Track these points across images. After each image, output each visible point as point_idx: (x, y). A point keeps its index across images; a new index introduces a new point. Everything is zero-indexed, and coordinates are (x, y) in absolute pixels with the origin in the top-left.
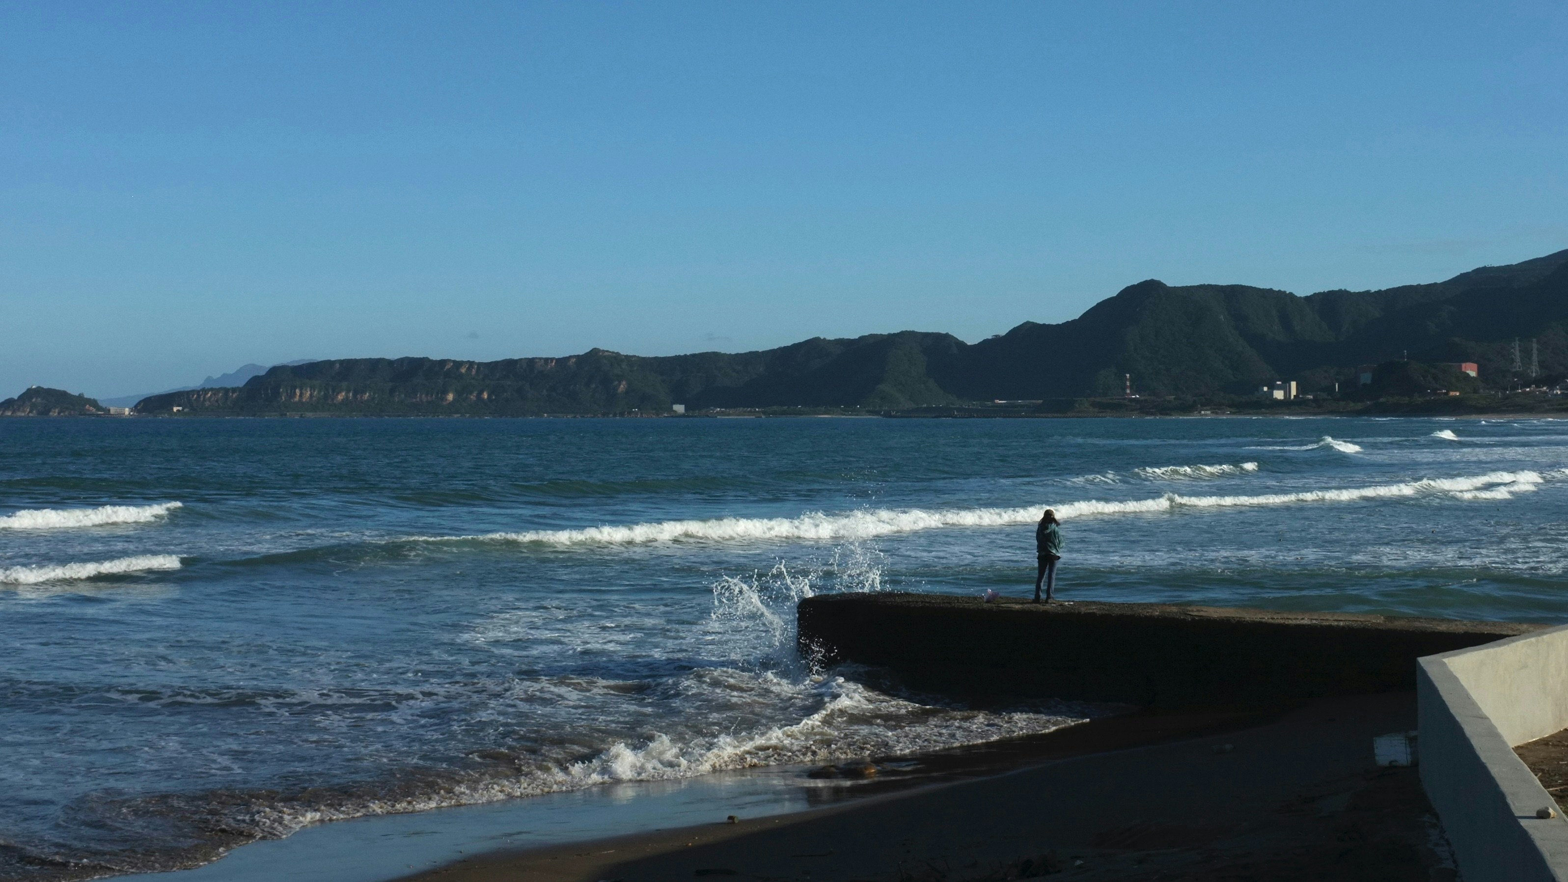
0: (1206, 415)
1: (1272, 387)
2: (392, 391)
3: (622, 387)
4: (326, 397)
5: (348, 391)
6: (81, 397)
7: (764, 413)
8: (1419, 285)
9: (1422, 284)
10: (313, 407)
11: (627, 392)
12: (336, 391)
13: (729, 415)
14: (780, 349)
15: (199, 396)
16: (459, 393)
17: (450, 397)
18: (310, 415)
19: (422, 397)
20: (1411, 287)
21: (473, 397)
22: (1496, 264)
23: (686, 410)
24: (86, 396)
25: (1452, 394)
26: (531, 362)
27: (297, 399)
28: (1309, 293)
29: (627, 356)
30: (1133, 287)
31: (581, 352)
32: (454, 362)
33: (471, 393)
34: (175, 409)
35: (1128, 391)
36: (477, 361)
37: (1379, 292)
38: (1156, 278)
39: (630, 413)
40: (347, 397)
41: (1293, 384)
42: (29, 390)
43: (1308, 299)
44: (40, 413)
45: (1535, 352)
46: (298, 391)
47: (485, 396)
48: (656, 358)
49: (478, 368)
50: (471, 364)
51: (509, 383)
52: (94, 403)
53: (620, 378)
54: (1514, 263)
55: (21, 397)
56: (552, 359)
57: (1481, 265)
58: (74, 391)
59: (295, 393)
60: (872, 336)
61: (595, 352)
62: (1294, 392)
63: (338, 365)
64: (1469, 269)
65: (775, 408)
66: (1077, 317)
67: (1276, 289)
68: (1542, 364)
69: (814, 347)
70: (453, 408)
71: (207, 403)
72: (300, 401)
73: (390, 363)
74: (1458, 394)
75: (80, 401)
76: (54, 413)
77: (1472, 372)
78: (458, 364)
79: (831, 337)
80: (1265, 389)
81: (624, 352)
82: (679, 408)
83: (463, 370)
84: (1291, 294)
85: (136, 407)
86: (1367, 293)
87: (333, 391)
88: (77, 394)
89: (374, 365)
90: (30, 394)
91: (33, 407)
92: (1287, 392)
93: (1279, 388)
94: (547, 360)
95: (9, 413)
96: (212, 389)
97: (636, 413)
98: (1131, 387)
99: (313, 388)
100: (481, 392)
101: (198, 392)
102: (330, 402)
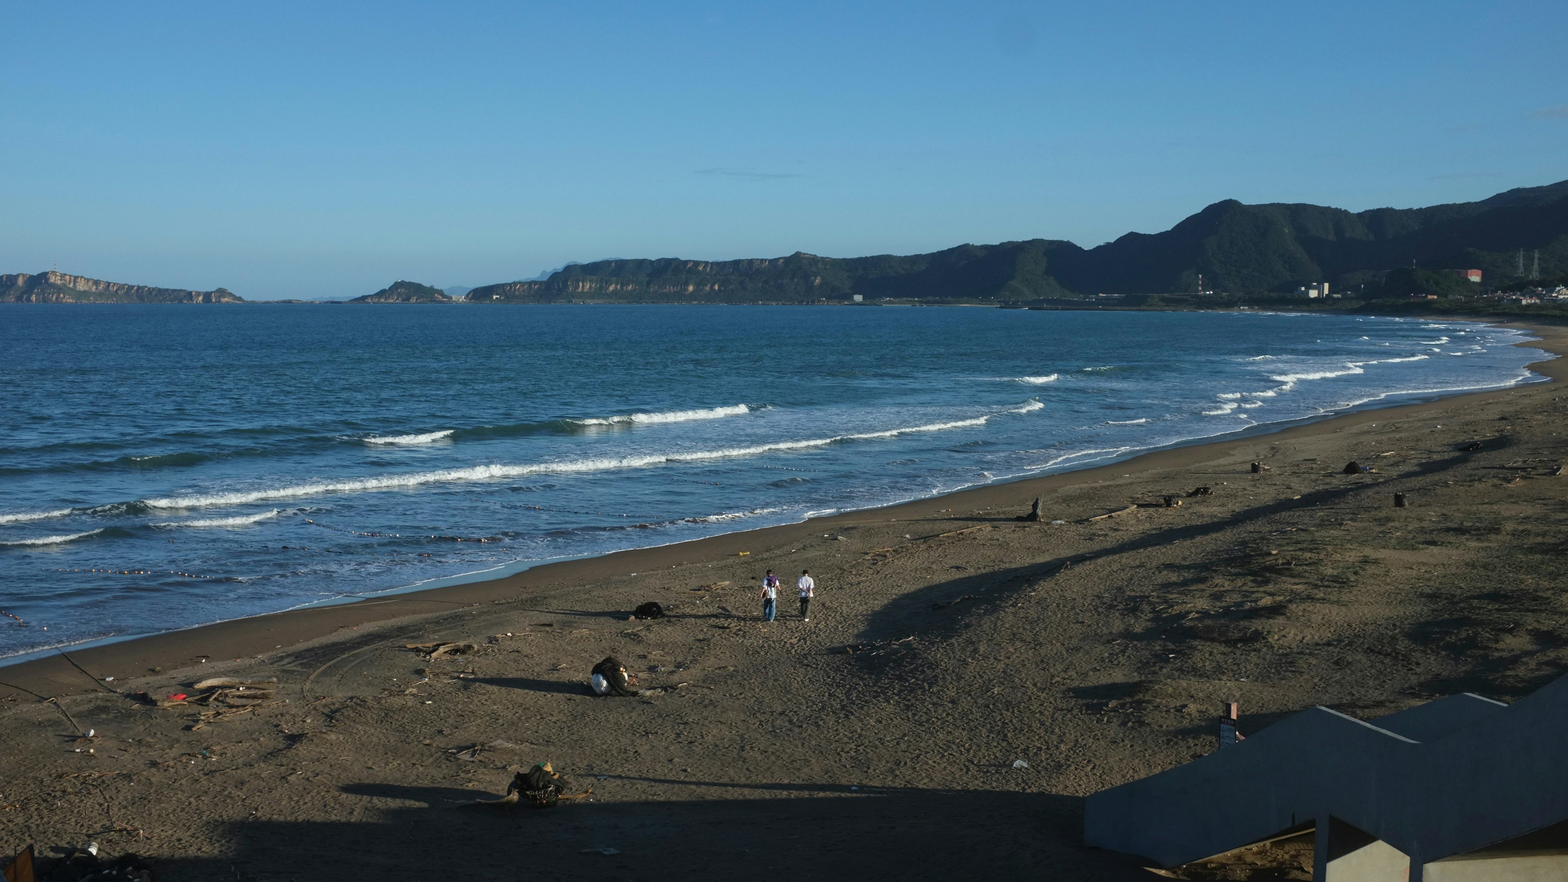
0: (1244, 310)
1: (1309, 287)
2: (648, 284)
3: (818, 281)
4: (601, 288)
5: (617, 284)
6: (432, 288)
7: (920, 302)
8: (1454, 204)
9: (1457, 202)
10: (591, 295)
11: (821, 285)
12: (608, 283)
13: (894, 303)
14: (938, 252)
15: (511, 288)
16: (697, 285)
17: (691, 288)
18: (590, 302)
19: (670, 289)
20: (1447, 206)
21: (708, 288)
22: (1528, 186)
23: (864, 299)
24: (435, 287)
25: (1430, 297)
26: (751, 262)
27: (580, 290)
28: (1361, 210)
29: (822, 258)
30: (1215, 205)
31: (788, 254)
32: (694, 261)
33: (706, 285)
34: (494, 297)
35: (1200, 288)
36: (710, 261)
37: (1420, 210)
38: (1234, 198)
39: (819, 301)
40: (616, 288)
41: (1326, 285)
42: (396, 283)
43: (1360, 215)
44: (404, 300)
45: (1536, 261)
46: (581, 284)
47: (716, 287)
48: (844, 260)
49: (711, 267)
50: (706, 263)
51: (734, 278)
52: (441, 292)
53: (816, 275)
54: (1545, 185)
55: (390, 288)
56: (766, 260)
57: (1515, 187)
58: (427, 284)
59: (579, 286)
60: (1009, 242)
61: (797, 256)
62: (1326, 292)
63: (613, 264)
64: (1504, 190)
65: (930, 298)
66: (1169, 229)
67: (1333, 206)
68: (1543, 271)
69: (964, 251)
70: (692, 297)
71: (517, 293)
72: (582, 291)
73: (651, 262)
74: (1435, 297)
75: (432, 291)
76: (413, 300)
77: (1475, 277)
78: (697, 263)
79: (978, 243)
80: (1303, 289)
81: (820, 255)
82: (858, 298)
83: (701, 268)
84: (1346, 211)
85: (467, 295)
86: (1410, 210)
87: (606, 284)
88: (429, 286)
89: (640, 263)
90: (397, 286)
91: (399, 295)
92: (1320, 291)
93: (1314, 288)
94: (762, 261)
95: (383, 300)
96: (520, 283)
97: (824, 302)
98: (1202, 286)
99: (591, 281)
100: (714, 284)
101: (510, 284)
102: (604, 292)
